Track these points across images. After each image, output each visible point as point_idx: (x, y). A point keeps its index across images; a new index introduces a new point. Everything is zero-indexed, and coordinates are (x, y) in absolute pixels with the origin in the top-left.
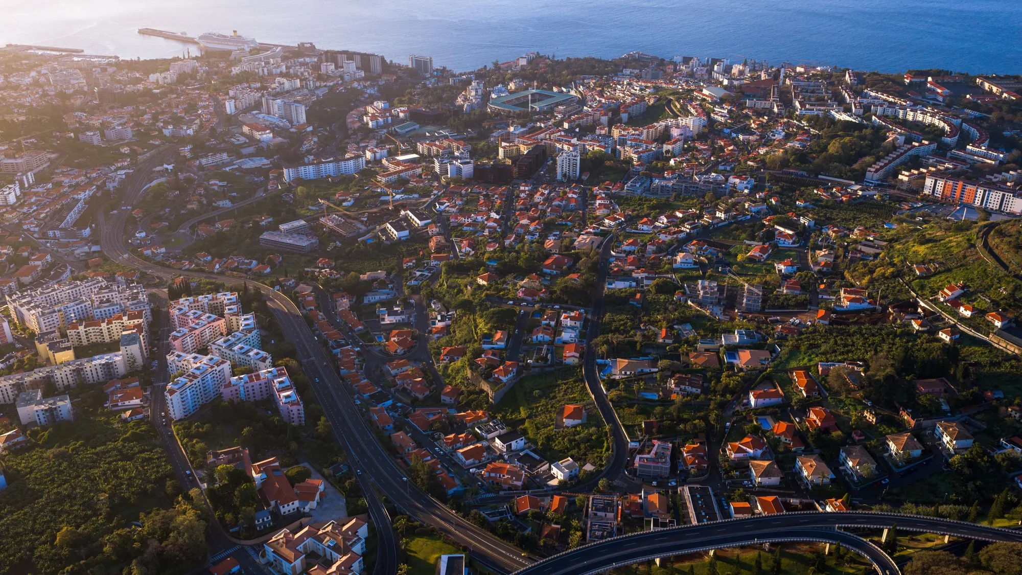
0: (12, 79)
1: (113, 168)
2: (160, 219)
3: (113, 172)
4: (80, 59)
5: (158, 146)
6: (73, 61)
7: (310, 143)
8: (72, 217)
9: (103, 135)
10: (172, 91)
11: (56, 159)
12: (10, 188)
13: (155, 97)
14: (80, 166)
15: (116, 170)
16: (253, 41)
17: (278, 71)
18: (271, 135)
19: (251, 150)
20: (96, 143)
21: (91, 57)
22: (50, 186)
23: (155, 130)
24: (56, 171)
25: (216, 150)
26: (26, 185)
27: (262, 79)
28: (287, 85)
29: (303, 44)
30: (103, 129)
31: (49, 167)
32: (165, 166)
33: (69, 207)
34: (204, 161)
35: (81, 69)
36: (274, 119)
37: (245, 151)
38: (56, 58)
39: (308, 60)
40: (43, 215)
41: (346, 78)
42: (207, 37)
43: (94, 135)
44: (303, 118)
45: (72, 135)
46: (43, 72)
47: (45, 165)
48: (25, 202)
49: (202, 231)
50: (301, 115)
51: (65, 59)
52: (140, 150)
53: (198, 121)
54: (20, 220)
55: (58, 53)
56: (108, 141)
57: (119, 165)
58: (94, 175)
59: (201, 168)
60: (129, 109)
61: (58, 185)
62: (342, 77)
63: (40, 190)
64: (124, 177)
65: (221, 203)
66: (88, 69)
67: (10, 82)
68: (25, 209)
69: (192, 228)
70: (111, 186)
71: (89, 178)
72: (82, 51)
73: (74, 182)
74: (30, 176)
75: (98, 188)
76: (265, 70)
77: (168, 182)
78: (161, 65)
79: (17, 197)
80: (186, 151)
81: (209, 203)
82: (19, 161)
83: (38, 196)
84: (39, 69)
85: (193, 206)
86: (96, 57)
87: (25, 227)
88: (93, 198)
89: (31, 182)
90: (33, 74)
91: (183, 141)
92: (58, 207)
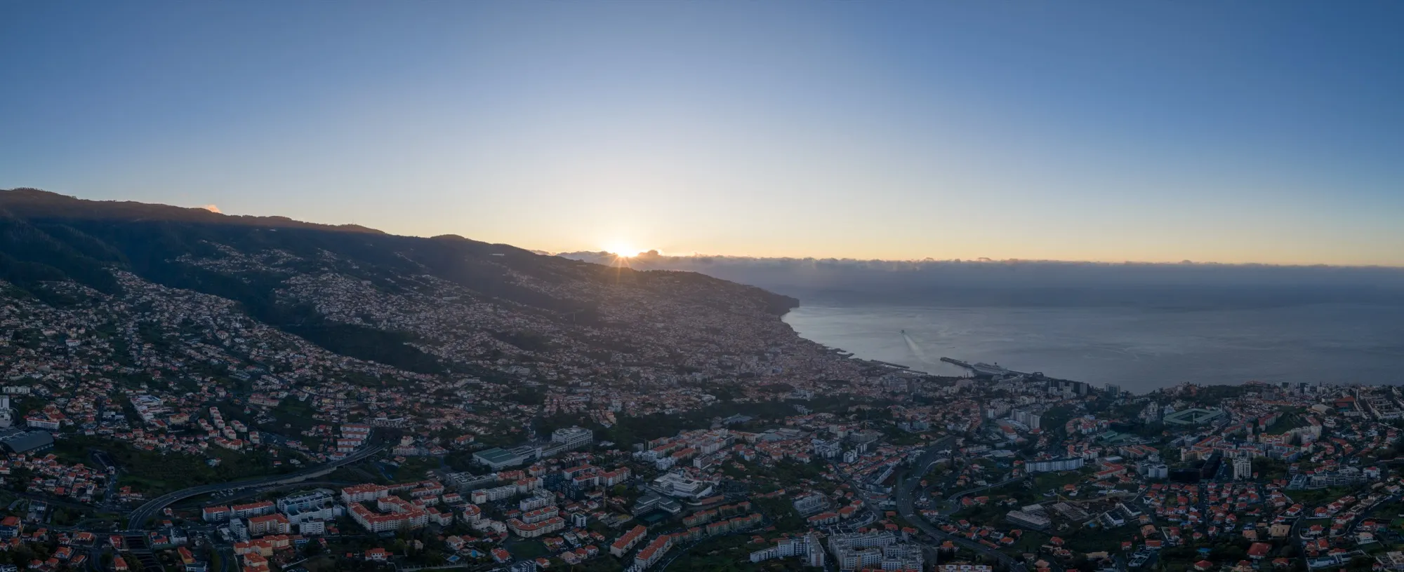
2: (937, 489)
5: (943, 436)
7: (1042, 442)
8: (883, 477)
10: (956, 399)
13: (945, 402)
16: (1006, 370)
17: (1021, 390)
18: (1016, 436)
19: (1002, 444)
21: (913, 372)
23: (943, 425)
25: (979, 443)
27: (1011, 396)
28: (1028, 400)
29: (1036, 373)
32: (946, 451)
33: (882, 471)
34: (970, 449)
35: (906, 379)
36: (1018, 424)
37: (998, 445)
38: (894, 370)
39: (1039, 383)
40: (865, 473)
41: (1065, 397)
42: (979, 365)
44: (1037, 426)
45: (894, 422)
46: (887, 378)
49: (966, 502)
50: (1036, 422)
51: (899, 372)
52: (931, 438)
53: (970, 422)
54: (852, 474)
58: (902, 451)
59: (968, 455)
60: (929, 407)
62: (1062, 397)
65: (979, 482)
66: (910, 379)
67: (868, 382)
68: (857, 467)
69: (959, 499)
70: (910, 460)
72: (909, 368)
74: (865, 446)
75: (903, 460)
76: (1013, 389)
77: (946, 462)
78: (952, 381)
80: (960, 442)
81: (972, 482)
84: (884, 375)
85: (961, 483)
86: (916, 372)
87: (854, 479)
88: (898, 465)
91: (959, 434)
92: (876, 469)
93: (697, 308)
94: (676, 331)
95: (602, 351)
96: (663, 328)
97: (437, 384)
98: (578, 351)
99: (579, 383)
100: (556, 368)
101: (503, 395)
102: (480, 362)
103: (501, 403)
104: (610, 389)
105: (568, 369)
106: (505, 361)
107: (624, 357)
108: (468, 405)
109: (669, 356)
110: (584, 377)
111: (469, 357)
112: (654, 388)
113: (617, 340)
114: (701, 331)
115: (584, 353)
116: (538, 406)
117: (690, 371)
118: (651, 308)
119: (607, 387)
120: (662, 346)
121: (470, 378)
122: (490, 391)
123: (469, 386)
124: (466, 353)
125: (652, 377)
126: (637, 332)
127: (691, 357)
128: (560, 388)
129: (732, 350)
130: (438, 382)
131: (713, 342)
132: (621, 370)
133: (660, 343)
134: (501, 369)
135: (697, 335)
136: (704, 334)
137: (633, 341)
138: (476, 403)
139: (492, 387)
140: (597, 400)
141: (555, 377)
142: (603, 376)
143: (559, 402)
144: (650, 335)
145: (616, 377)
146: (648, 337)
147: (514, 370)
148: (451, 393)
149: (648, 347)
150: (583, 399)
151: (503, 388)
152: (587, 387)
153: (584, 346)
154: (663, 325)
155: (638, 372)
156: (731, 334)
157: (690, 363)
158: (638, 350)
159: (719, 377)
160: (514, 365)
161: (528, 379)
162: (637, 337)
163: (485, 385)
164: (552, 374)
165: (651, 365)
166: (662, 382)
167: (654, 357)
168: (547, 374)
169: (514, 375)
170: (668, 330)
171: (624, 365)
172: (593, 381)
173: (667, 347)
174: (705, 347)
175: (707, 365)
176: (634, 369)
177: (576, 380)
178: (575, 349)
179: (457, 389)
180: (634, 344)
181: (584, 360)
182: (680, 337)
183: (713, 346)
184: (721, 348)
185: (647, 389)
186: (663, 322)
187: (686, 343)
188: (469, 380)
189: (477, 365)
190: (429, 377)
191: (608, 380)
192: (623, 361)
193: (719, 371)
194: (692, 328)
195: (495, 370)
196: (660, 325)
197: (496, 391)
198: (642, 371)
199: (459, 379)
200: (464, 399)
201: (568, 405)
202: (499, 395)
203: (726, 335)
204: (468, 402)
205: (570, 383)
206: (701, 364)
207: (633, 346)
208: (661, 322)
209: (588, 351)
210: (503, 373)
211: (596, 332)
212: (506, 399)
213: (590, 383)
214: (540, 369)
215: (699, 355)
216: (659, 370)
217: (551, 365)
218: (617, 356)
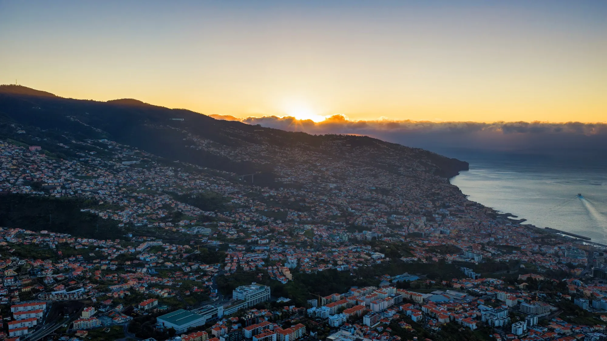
0: (542, 249)
1: (592, 329)
3: (591, 332)
4: (587, 244)
6: (583, 245)
9: (591, 303)
11: (555, 311)
12: (521, 324)
14: (569, 321)
15: (594, 332)
20: (584, 308)
21: (595, 244)
22: (546, 330)
24: (553, 320)
26: (531, 324)
30: (592, 298)
31: (549, 315)
35: (586, 251)
38: (573, 240)
43: (585, 302)
45: (570, 298)
46: (563, 248)
47: (547, 314)
48: (527, 335)
51: (577, 243)
55: (574, 238)
56: (593, 308)
57: (597, 328)
61: (552, 330)
63: (539, 330)
64: (598, 338)
66: (590, 252)
67: (541, 250)
71: (573, 332)
72: (590, 239)
73: (563, 331)
79: (524, 331)
82: (532, 306)
83: (536, 334)
84: (560, 246)
86: (598, 244)
89: (535, 323)
90: (556, 248)
93: (367, 170)
94: (347, 191)
95: (279, 210)
96: (336, 188)
97: (118, 250)
98: (257, 211)
99: (258, 240)
100: (235, 227)
101: (185, 255)
102: (162, 224)
103: (183, 264)
104: (286, 246)
105: (247, 228)
106: (188, 222)
107: (299, 216)
108: (150, 268)
109: (341, 214)
110: (262, 235)
111: (151, 220)
112: (326, 245)
113: (292, 199)
114: (371, 191)
115: (262, 213)
116: (219, 265)
117: (361, 229)
118: (324, 169)
119: (283, 244)
120: (334, 205)
121: (152, 240)
122: (173, 252)
123: (151, 249)
124: (148, 216)
125: (325, 235)
126: (311, 192)
127: (361, 216)
128: (239, 246)
129: (400, 210)
130: (120, 247)
131: (383, 202)
132: (296, 228)
133: (332, 202)
134: (183, 230)
135: (367, 195)
136: (374, 194)
137: (307, 200)
138: (159, 265)
139: (174, 248)
140: (274, 257)
141: (235, 236)
142: (280, 233)
143: (239, 260)
144: (323, 194)
145: (291, 235)
146: (321, 197)
147: (195, 232)
148: (133, 257)
149: (321, 206)
150: (261, 256)
151: (186, 249)
152: (265, 245)
153: (262, 205)
154: (335, 185)
155: (312, 229)
156: (400, 195)
157: (360, 221)
158: (312, 209)
159: (388, 235)
160: (196, 225)
161: (209, 239)
162: (311, 196)
163: (168, 247)
164: (233, 232)
165: (324, 223)
166: (334, 239)
167: (327, 215)
168: (227, 233)
169: (196, 236)
170: (340, 190)
171: (299, 223)
172: (270, 238)
173: (338, 206)
174: (375, 206)
175: (377, 224)
176: (308, 227)
177: (255, 238)
178: (253, 208)
179: (140, 253)
180: (309, 203)
181: (262, 218)
182: (352, 196)
183: (383, 206)
184: (391, 207)
185: (320, 246)
186: (336, 182)
187: (357, 202)
188: (151, 243)
189: (160, 228)
190: (110, 243)
191: (284, 237)
192: (298, 220)
193: (388, 230)
194: (363, 188)
195: (178, 231)
196: (332, 186)
197: (179, 252)
198: (315, 229)
199: (141, 242)
200: (147, 263)
201: (247, 262)
202: (181, 256)
203: (395, 196)
204: (151, 265)
205: (249, 241)
206: (371, 223)
207: (307, 205)
208: (334, 183)
209: (266, 210)
210: (185, 234)
211: (273, 193)
212: (189, 259)
213: (268, 240)
214: (220, 229)
215: (369, 214)
216: (331, 228)
217: (232, 224)
218: (293, 215)
